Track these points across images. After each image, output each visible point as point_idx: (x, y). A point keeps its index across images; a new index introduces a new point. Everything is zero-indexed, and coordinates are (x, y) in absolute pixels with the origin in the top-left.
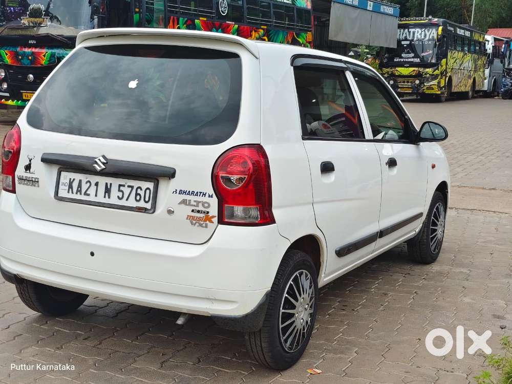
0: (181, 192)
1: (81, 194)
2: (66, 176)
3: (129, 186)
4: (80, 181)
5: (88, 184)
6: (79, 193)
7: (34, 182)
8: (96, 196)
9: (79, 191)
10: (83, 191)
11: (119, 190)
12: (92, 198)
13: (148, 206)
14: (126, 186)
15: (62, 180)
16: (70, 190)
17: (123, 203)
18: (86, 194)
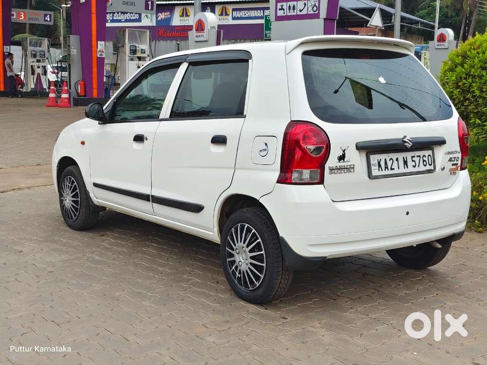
0: (449, 153)
1: (388, 170)
2: (374, 158)
3: (417, 156)
4: (385, 160)
5: (391, 160)
6: (387, 169)
7: (350, 169)
8: (399, 168)
9: (386, 168)
10: (389, 168)
11: (413, 161)
12: (396, 171)
13: (432, 167)
14: (416, 156)
15: (372, 162)
16: (380, 168)
17: (416, 169)
18: (392, 169)
